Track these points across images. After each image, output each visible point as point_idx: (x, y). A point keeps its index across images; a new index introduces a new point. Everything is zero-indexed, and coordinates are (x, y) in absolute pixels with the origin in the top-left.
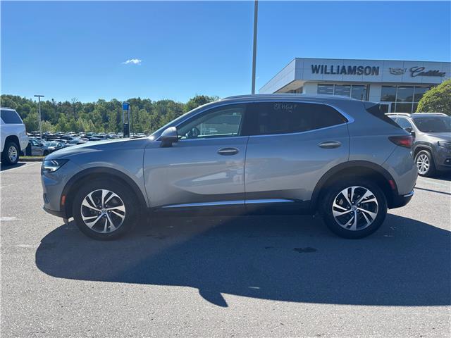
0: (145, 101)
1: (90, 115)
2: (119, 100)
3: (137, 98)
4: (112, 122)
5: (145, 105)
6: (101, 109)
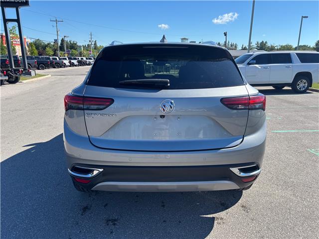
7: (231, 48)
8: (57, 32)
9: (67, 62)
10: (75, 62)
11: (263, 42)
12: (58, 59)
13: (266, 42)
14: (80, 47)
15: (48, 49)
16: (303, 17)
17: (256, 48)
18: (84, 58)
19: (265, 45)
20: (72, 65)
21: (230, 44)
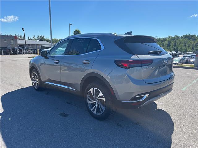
0: (193, 36)
1: (163, 43)
2: (178, 36)
3: (188, 34)
4: (172, 46)
5: (192, 38)
6: (168, 40)
7: (21, 38)
11: (41, 36)
13: (43, 36)
16: (70, 24)
17: (38, 40)
19: (43, 38)
21: (19, 36)
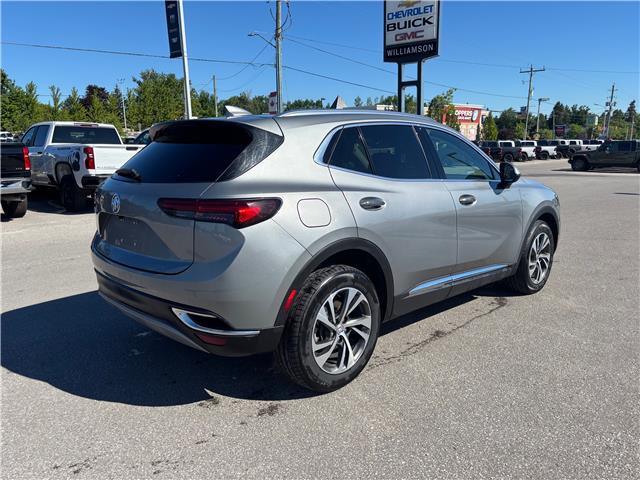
8: (530, 92)
9: (530, 151)
10: (551, 150)
12: (513, 145)
14: (593, 116)
15: (519, 126)
18: (577, 141)
20: (541, 155)
